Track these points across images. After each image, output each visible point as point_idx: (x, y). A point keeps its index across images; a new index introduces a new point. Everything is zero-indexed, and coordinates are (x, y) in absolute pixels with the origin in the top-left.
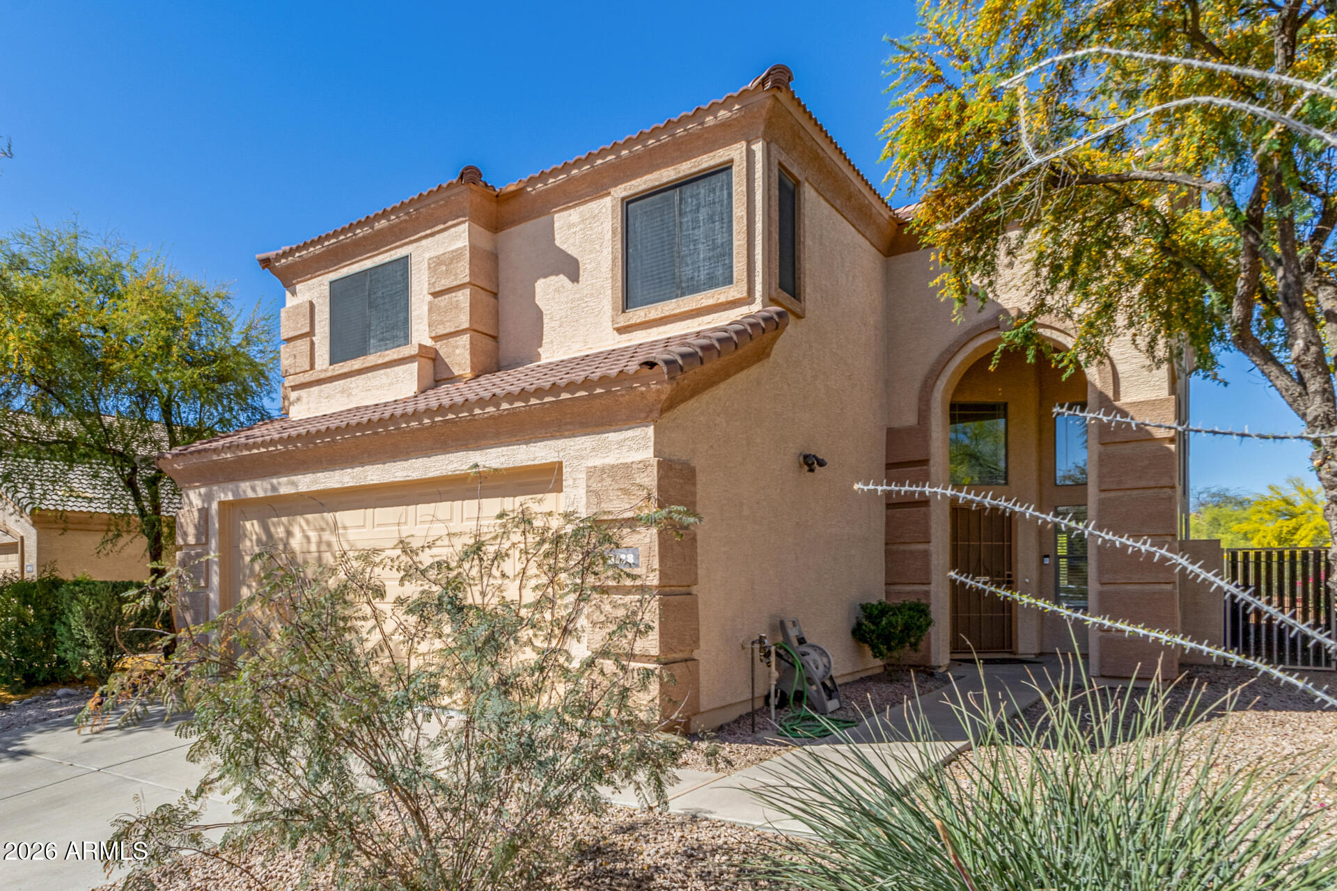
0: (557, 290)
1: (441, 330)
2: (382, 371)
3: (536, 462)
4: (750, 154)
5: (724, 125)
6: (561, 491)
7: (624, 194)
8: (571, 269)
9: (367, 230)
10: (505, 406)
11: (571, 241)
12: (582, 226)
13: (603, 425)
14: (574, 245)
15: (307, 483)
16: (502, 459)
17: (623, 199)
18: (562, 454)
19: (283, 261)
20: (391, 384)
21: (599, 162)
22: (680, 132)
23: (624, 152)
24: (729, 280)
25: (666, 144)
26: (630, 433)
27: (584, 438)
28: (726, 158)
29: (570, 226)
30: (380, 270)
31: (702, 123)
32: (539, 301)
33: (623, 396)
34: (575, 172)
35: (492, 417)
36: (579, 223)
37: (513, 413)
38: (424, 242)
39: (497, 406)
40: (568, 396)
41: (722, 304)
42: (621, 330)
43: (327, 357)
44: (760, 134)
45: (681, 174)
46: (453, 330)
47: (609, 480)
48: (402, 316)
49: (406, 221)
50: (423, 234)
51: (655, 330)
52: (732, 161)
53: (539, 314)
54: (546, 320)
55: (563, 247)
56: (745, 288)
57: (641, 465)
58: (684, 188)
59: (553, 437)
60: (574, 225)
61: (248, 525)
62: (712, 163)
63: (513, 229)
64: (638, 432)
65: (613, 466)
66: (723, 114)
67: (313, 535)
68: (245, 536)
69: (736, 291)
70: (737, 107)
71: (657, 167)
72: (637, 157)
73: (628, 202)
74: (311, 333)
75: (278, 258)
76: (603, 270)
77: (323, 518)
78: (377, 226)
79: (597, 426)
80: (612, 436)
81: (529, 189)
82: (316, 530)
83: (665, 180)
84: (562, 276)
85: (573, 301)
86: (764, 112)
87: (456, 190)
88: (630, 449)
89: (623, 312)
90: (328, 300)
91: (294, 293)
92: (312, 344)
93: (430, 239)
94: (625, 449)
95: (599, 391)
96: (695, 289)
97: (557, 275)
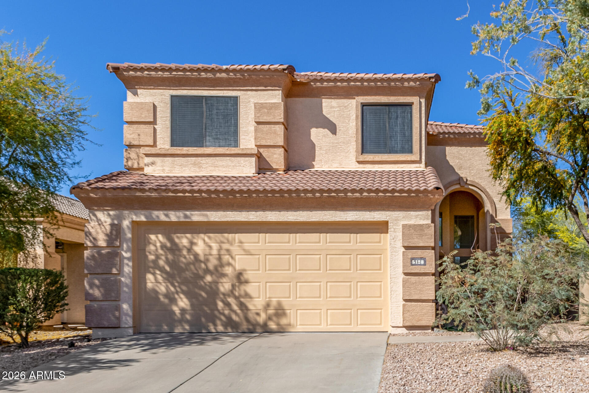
0: (324, 136)
1: (263, 143)
2: (228, 158)
3: (375, 220)
4: (420, 103)
5: (411, 88)
6: (388, 233)
7: (363, 101)
8: (333, 128)
9: (210, 75)
10: (365, 194)
11: (332, 114)
12: (338, 109)
13: (409, 208)
14: (334, 116)
15: (215, 216)
16: (356, 217)
17: (361, 103)
18: (388, 218)
19: (131, 73)
20: (234, 166)
21: (352, 83)
22: (393, 84)
23: (365, 84)
24: (410, 151)
25: (386, 86)
26: (420, 213)
27: (399, 212)
28: (411, 101)
29: (332, 107)
30: (215, 99)
31: (403, 84)
32: (313, 138)
33: (422, 198)
34: (339, 84)
35: (357, 198)
36: (337, 107)
37: (368, 198)
38: (249, 92)
39: (361, 194)
40: (399, 195)
41: (408, 161)
42: (359, 162)
43: (168, 140)
44: (424, 96)
45: (390, 101)
46: (272, 144)
47: (413, 231)
48: (232, 129)
49: (240, 79)
50: (250, 88)
51: (377, 165)
52: (413, 103)
53: (313, 146)
54: (317, 149)
55: (328, 116)
56: (419, 157)
57: (427, 226)
58: (391, 107)
59: (384, 210)
60: (334, 107)
61: (153, 237)
62: (405, 101)
63: (297, 99)
64: (424, 213)
65: (415, 225)
66: (412, 84)
67: (215, 246)
68: (150, 243)
69: (415, 157)
70: (418, 83)
71: (379, 95)
72: (371, 88)
73: (363, 105)
74: (154, 122)
75: (128, 69)
76: (350, 132)
77: (223, 237)
78: (218, 75)
79: (406, 208)
80: (413, 213)
81: (312, 84)
82: (217, 242)
83: (383, 101)
84: (326, 130)
85: (333, 143)
86: (428, 89)
87: (279, 74)
88: (421, 219)
89: (362, 154)
90: (169, 106)
91: (135, 94)
92: (155, 130)
93: (254, 92)
94: (418, 219)
95: (413, 195)
96: (396, 152)
97: (324, 128)
